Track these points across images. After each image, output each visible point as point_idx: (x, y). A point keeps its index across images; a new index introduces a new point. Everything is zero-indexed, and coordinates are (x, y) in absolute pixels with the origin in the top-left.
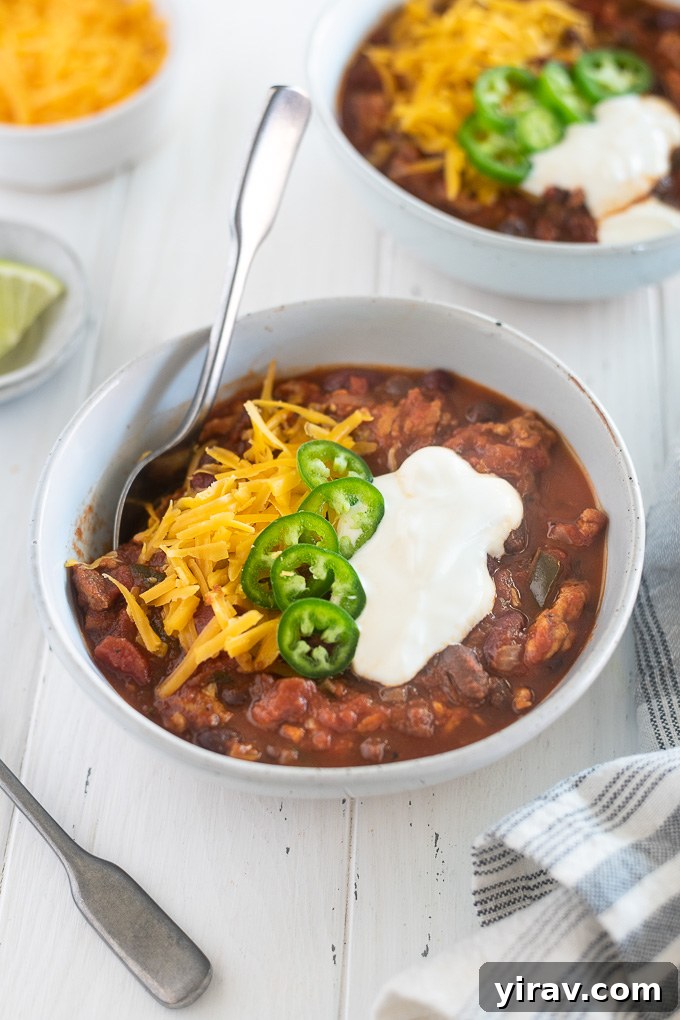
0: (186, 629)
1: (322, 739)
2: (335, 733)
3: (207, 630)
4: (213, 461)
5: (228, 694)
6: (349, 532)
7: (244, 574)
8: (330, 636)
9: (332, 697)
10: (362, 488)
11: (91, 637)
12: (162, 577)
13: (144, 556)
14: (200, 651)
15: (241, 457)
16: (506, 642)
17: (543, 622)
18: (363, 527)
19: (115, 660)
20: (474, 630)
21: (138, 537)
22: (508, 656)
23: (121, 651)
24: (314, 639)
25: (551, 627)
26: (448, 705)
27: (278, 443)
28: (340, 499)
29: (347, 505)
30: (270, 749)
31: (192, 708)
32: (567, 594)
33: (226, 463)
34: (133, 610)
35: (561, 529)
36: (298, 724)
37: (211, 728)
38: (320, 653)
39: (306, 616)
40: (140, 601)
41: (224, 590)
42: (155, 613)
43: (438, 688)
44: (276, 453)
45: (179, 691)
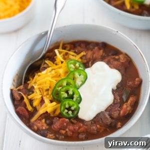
0: (38, 105)
1: (70, 133)
2: (73, 132)
3: (43, 106)
4: (47, 64)
5: (48, 122)
6: (78, 82)
7: (52, 93)
8: (73, 108)
9: (73, 123)
10: (82, 72)
11: (16, 106)
12: (33, 92)
13: (29, 87)
14: (41, 111)
15: (54, 63)
16: (115, 111)
17: (125, 106)
18: (82, 81)
19: (21, 112)
20: (108, 108)
21: (28, 82)
22: (116, 114)
23: (22, 110)
24: (69, 109)
25: (127, 107)
26: (101, 126)
27: (62, 60)
28: (77, 74)
29: (78, 76)
30: (57, 135)
31: (39, 125)
32: (131, 99)
33: (50, 65)
34: (26, 100)
35: (130, 83)
36: (64, 130)
37: (43, 130)
38: (70, 112)
39: (67, 103)
40: (27, 98)
41: (48, 96)
42: (31, 101)
43: (98, 121)
44: (62, 62)
45: (36, 121)
